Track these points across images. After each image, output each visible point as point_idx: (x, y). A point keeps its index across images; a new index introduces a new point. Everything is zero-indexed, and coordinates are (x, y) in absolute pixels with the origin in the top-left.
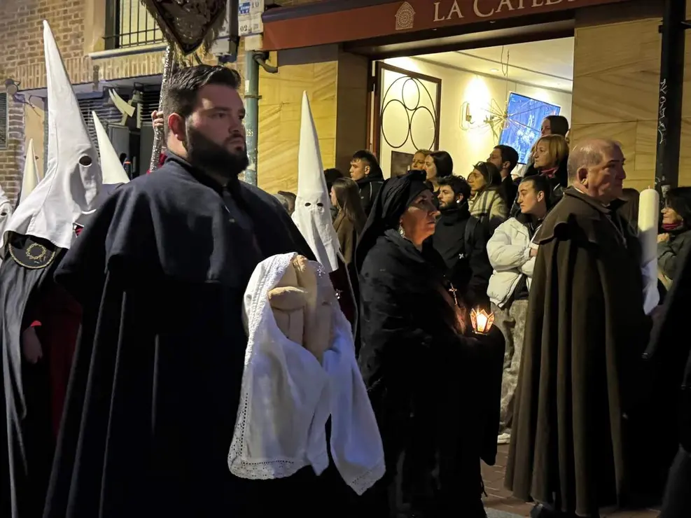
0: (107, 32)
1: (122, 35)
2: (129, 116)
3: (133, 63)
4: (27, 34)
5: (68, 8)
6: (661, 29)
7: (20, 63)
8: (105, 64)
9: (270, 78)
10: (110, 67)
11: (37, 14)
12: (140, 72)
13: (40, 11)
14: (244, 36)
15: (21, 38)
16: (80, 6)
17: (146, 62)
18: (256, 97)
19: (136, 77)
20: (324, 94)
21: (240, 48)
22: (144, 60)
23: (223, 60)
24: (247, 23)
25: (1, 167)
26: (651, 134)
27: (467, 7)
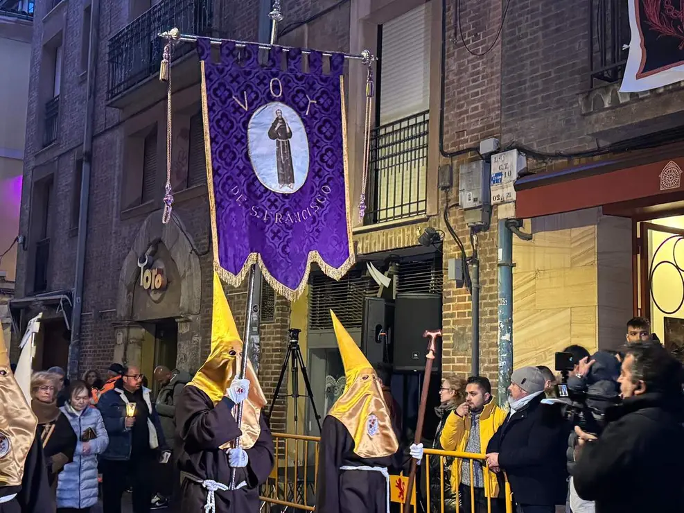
1: (380, 210)
2: (385, 287)
3: (389, 236)
8: (363, 239)
9: (524, 245)
10: (367, 241)
12: (396, 245)
14: (497, 204)
17: (401, 235)
18: (509, 265)
19: (392, 250)
20: (583, 260)
21: (493, 217)
22: (400, 233)
23: (475, 229)
24: (499, 192)
25: (269, 339)
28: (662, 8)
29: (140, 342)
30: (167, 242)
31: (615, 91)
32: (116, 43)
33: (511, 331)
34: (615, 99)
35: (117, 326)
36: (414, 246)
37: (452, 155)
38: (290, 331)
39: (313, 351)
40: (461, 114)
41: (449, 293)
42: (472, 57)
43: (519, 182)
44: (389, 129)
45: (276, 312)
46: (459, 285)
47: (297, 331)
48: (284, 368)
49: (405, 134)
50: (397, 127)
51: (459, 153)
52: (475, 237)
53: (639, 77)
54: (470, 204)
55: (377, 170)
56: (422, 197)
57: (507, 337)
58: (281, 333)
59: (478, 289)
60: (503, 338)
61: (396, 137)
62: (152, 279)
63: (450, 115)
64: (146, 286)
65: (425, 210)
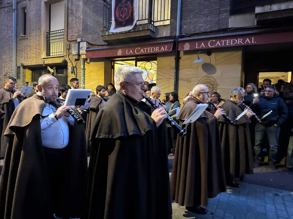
0: (47, 52)
1: (51, 53)
2: (52, 73)
3: (54, 60)
4: (26, 52)
5: (37, 46)
6: (175, 59)
7: (24, 59)
9: (88, 65)
10: (47, 61)
11: (28, 47)
13: (29, 46)
14: (81, 54)
15: (24, 53)
16: (40, 46)
18: (84, 69)
19: (54, 63)
20: (101, 69)
21: (80, 57)
23: (76, 60)
24: (82, 52)
25: (19, 84)
26: (173, 81)
27: (134, 51)
28: (119, 15)
31: (109, 32)
33: (84, 84)
34: (109, 33)
36: (60, 63)
37: (70, 41)
38: (26, 82)
40: (72, 31)
41: (69, 75)
42: (75, 17)
43: (87, 50)
44: (53, 33)
45: (21, 77)
46: (72, 73)
47: (28, 82)
49: (58, 34)
50: (55, 32)
51: (72, 41)
52: (76, 62)
53: (114, 29)
54: (75, 54)
55: (50, 43)
56: (62, 51)
57: (84, 86)
58: (23, 83)
59: (77, 74)
60: (83, 86)
61: (55, 35)
63: (70, 31)
65: (63, 54)
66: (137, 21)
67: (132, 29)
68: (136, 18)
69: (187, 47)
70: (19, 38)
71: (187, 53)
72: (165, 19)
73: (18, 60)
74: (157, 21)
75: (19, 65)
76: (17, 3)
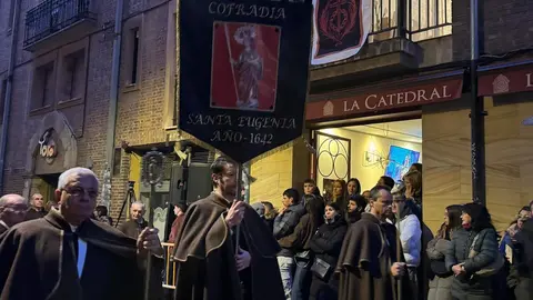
0: (174, 116)
2: (184, 159)
4: (134, 118)
5: (155, 105)
6: (470, 115)
7: (130, 133)
11: (139, 108)
13: (141, 106)
15: (131, 120)
16: (161, 103)
25: (116, 186)
26: (468, 174)
27: (361, 104)
28: (329, 26)
29: (39, 187)
30: (57, 129)
32: (30, 14)
35: (25, 177)
38: (129, 182)
39: (142, 194)
45: (121, 171)
47: (133, 182)
48: (125, 203)
53: (315, 57)
58: (124, 183)
62: (47, 151)
64: (44, 155)
66: (369, 34)
67: (356, 55)
68: (366, 29)
69: (502, 85)
70: (122, 90)
71: (501, 100)
72: (440, 23)
73: (117, 135)
74: (420, 31)
75: (119, 145)
76: (123, 21)
